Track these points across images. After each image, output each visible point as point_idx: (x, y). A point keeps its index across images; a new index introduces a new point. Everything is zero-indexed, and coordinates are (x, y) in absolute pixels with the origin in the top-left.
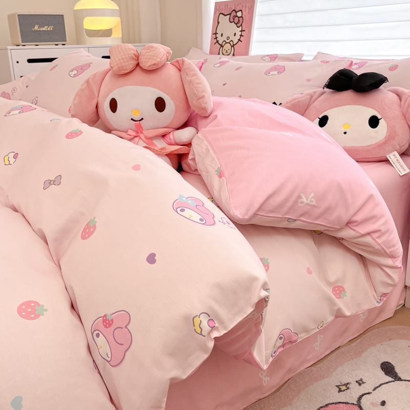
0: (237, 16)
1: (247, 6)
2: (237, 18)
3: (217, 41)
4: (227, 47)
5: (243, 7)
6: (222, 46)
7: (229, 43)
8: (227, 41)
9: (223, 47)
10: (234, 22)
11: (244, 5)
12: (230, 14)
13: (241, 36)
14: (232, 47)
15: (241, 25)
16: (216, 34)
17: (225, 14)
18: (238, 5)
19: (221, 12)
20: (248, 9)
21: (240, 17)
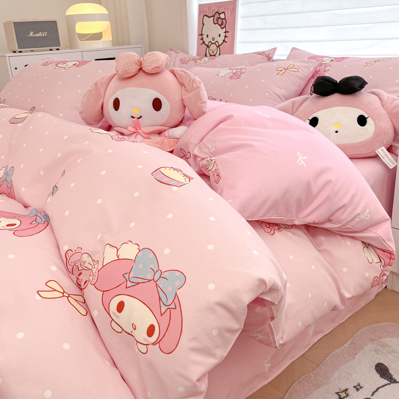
0: (220, 18)
2: (220, 20)
3: (204, 42)
4: (213, 47)
5: (225, 9)
6: (208, 46)
7: (215, 43)
8: (213, 42)
9: (209, 47)
10: (217, 23)
12: (214, 16)
13: (225, 37)
14: (217, 47)
15: (225, 27)
16: (202, 35)
17: (209, 16)
18: (221, 7)
19: (206, 14)
20: (231, 11)
21: (223, 19)
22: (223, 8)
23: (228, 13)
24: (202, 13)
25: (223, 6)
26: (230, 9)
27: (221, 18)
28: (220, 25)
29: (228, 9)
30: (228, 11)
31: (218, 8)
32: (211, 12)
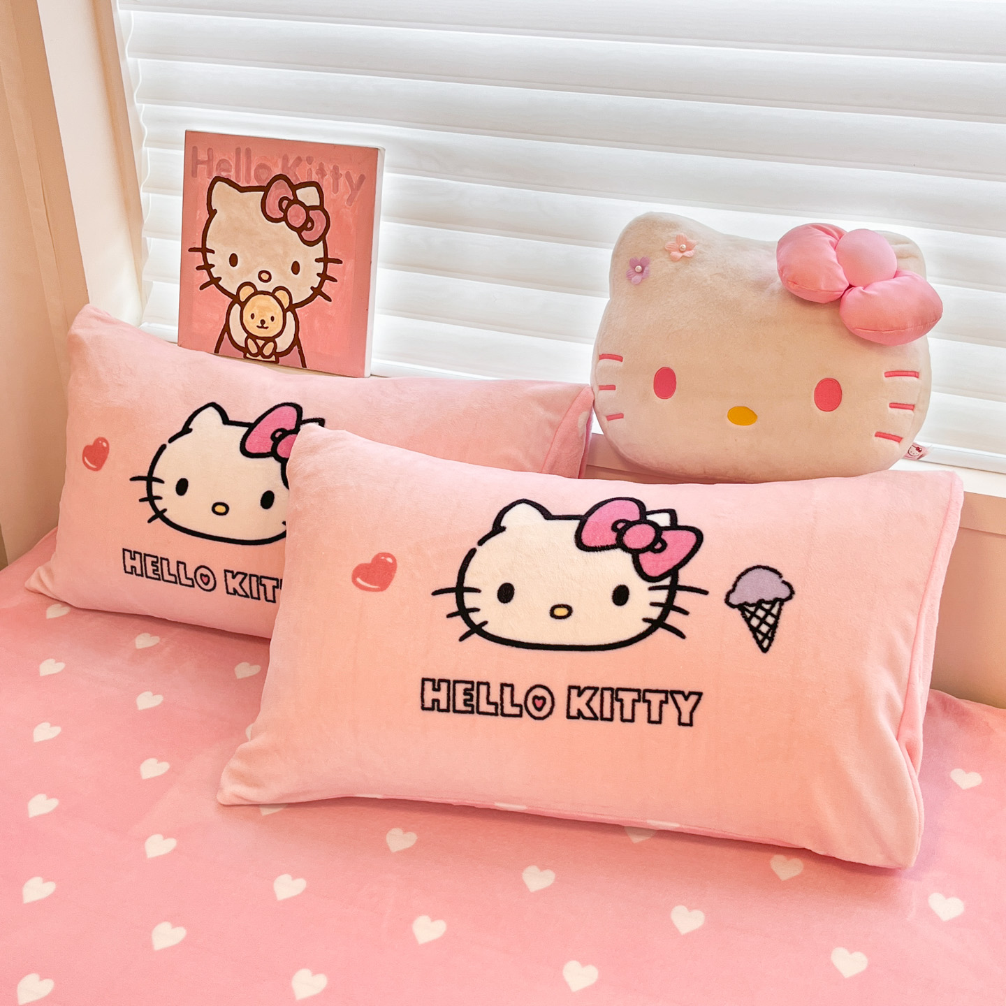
0: (296, 201)
1: (340, 172)
2: (297, 206)
3: (215, 281)
4: (262, 308)
6: (235, 299)
7: (272, 294)
8: (261, 286)
9: (243, 305)
10: (285, 219)
12: (265, 189)
13: (324, 276)
14: (285, 311)
15: (322, 238)
16: (204, 250)
17: (243, 184)
18: (299, 159)
19: (224, 174)
20: (349, 184)
21: (314, 208)
22: (314, 168)
23: (336, 189)
24: (202, 168)
25: (310, 160)
26: (348, 176)
27: (302, 204)
28: (299, 231)
29: (336, 174)
30: (338, 183)
31: (288, 161)
32: (248, 170)
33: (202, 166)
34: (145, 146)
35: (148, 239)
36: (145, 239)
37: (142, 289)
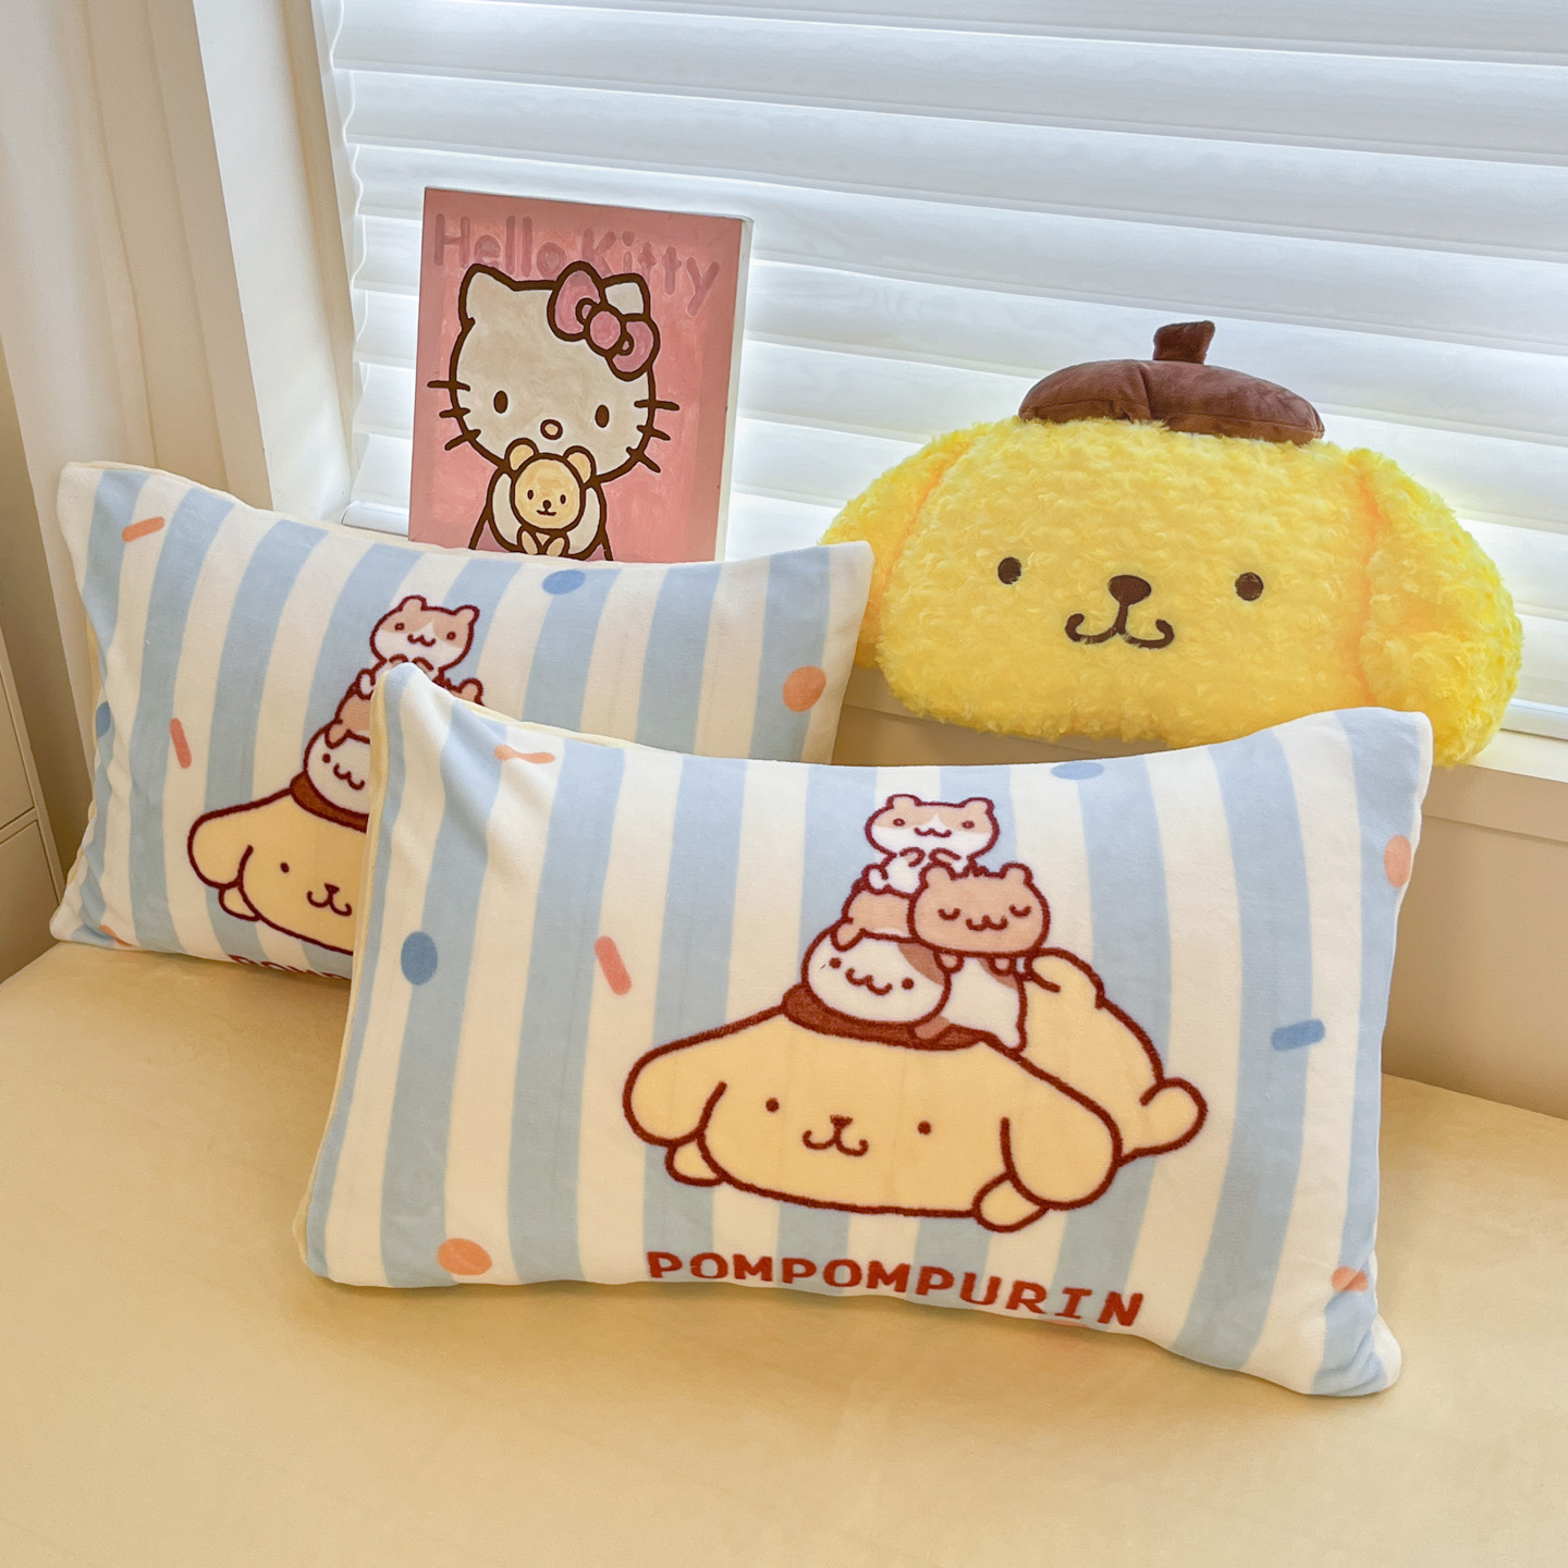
0: (604, 305)
1: (679, 257)
2: (605, 314)
3: (470, 436)
4: (549, 481)
5: (648, 258)
6: (503, 466)
7: (563, 459)
9: (515, 476)
10: (585, 335)
11: (659, 251)
12: (555, 286)
13: (648, 431)
14: (583, 487)
15: (647, 367)
16: (453, 385)
18: (611, 237)
20: (693, 280)
21: (633, 317)
22: (636, 251)
23: (671, 287)
24: (452, 250)
25: (628, 239)
26: (691, 265)
27: (614, 311)
28: (608, 354)
29: (671, 262)
30: (674, 274)
31: (592, 241)
32: (527, 253)
33: (452, 246)
34: (359, 212)
35: (361, 364)
36: (358, 364)
37: (353, 449)
